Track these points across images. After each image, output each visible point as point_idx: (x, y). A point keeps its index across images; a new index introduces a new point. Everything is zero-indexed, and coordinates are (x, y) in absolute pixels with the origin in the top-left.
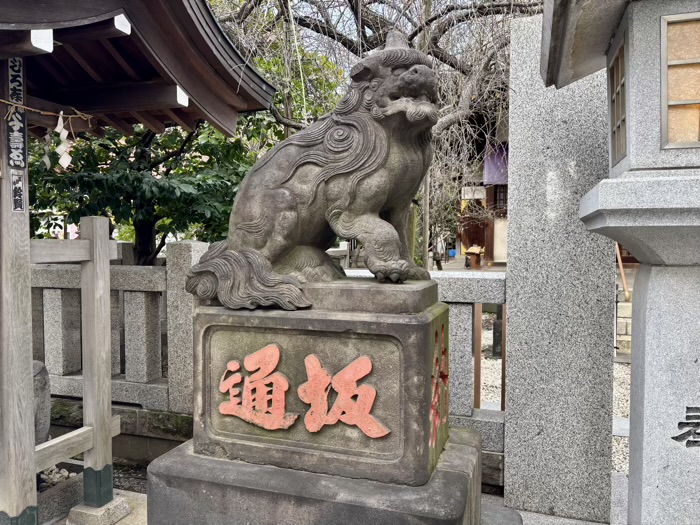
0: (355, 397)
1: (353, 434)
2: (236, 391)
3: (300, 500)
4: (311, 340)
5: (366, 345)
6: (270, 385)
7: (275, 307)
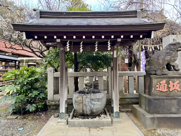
0: (177, 86)
1: (176, 91)
2: (159, 87)
3: (175, 99)
4: (170, 79)
5: (178, 79)
6: (164, 85)
7: (165, 75)
